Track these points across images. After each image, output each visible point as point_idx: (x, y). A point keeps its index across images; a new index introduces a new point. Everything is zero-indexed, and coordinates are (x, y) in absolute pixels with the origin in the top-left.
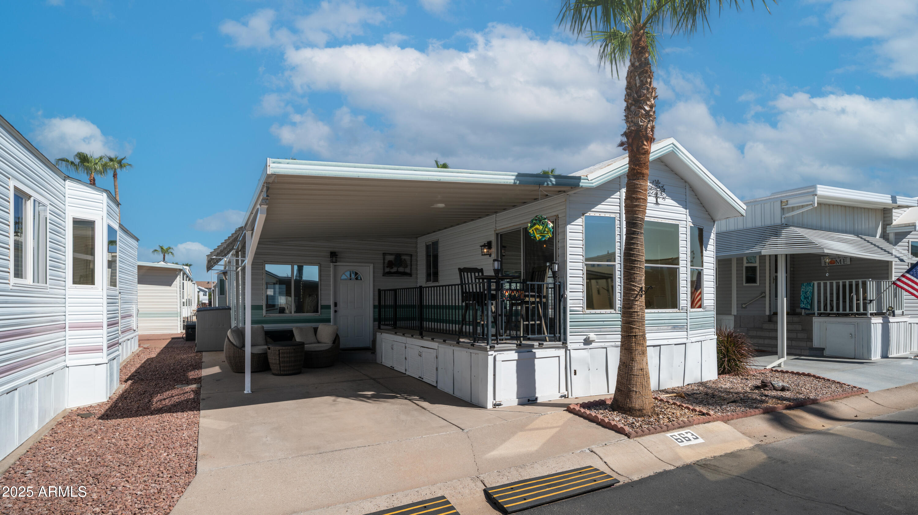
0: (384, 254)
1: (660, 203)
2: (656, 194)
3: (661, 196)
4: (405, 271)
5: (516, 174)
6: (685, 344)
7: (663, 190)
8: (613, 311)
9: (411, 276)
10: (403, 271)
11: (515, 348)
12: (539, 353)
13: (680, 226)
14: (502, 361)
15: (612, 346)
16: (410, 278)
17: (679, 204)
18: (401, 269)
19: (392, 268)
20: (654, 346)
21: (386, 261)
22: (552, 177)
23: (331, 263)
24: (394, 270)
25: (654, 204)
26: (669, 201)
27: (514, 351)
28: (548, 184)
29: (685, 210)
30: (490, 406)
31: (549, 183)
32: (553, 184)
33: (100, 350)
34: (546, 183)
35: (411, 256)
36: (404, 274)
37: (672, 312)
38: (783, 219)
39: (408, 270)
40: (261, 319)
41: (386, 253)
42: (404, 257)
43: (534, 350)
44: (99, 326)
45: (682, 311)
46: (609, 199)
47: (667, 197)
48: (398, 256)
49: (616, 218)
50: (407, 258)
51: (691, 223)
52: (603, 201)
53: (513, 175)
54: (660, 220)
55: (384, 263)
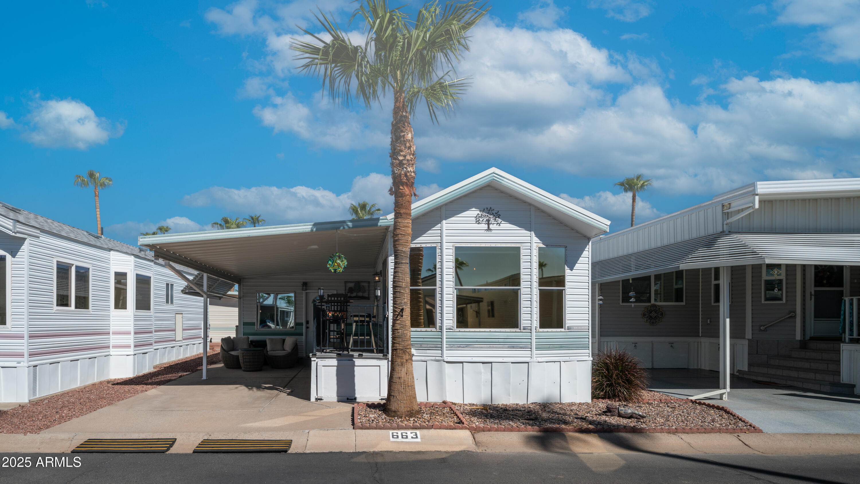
0: (346, 282)
1: (492, 229)
2: (488, 221)
3: (495, 222)
4: (364, 295)
5: (312, 223)
6: (528, 363)
7: (497, 215)
8: (434, 329)
9: (369, 300)
10: (362, 295)
11: (336, 356)
12: (358, 362)
13: (521, 248)
14: (323, 366)
15: (432, 360)
16: (368, 301)
17: (520, 227)
18: (360, 294)
19: (352, 293)
20: (483, 363)
21: (347, 288)
22: (347, 221)
23: (304, 291)
24: (354, 294)
25: (486, 230)
26: (505, 225)
27: (335, 359)
28: (344, 228)
29: (529, 232)
30: (313, 399)
31: (346, 227)
32: (349, 227)
33: (129, 347)
34: (342, 228)
35: (369, 282)
36: (363, 298)
37: (509, 331)
38: (725, 226)
39: (366, 295)
40: (254, 332)
41: (347, 282)
42: (362, 284)
43: (354, 360)
44: (129, 333)
45: (524, 331)
46: (430, 232)
47: (502, 222)
48: (358, 284)
49: (437, 247)
50: (366, 285)
51: (541, 244)
52: (424, 234)
53: (310, 225)
54: (493, 245)
55: (345, 289)
